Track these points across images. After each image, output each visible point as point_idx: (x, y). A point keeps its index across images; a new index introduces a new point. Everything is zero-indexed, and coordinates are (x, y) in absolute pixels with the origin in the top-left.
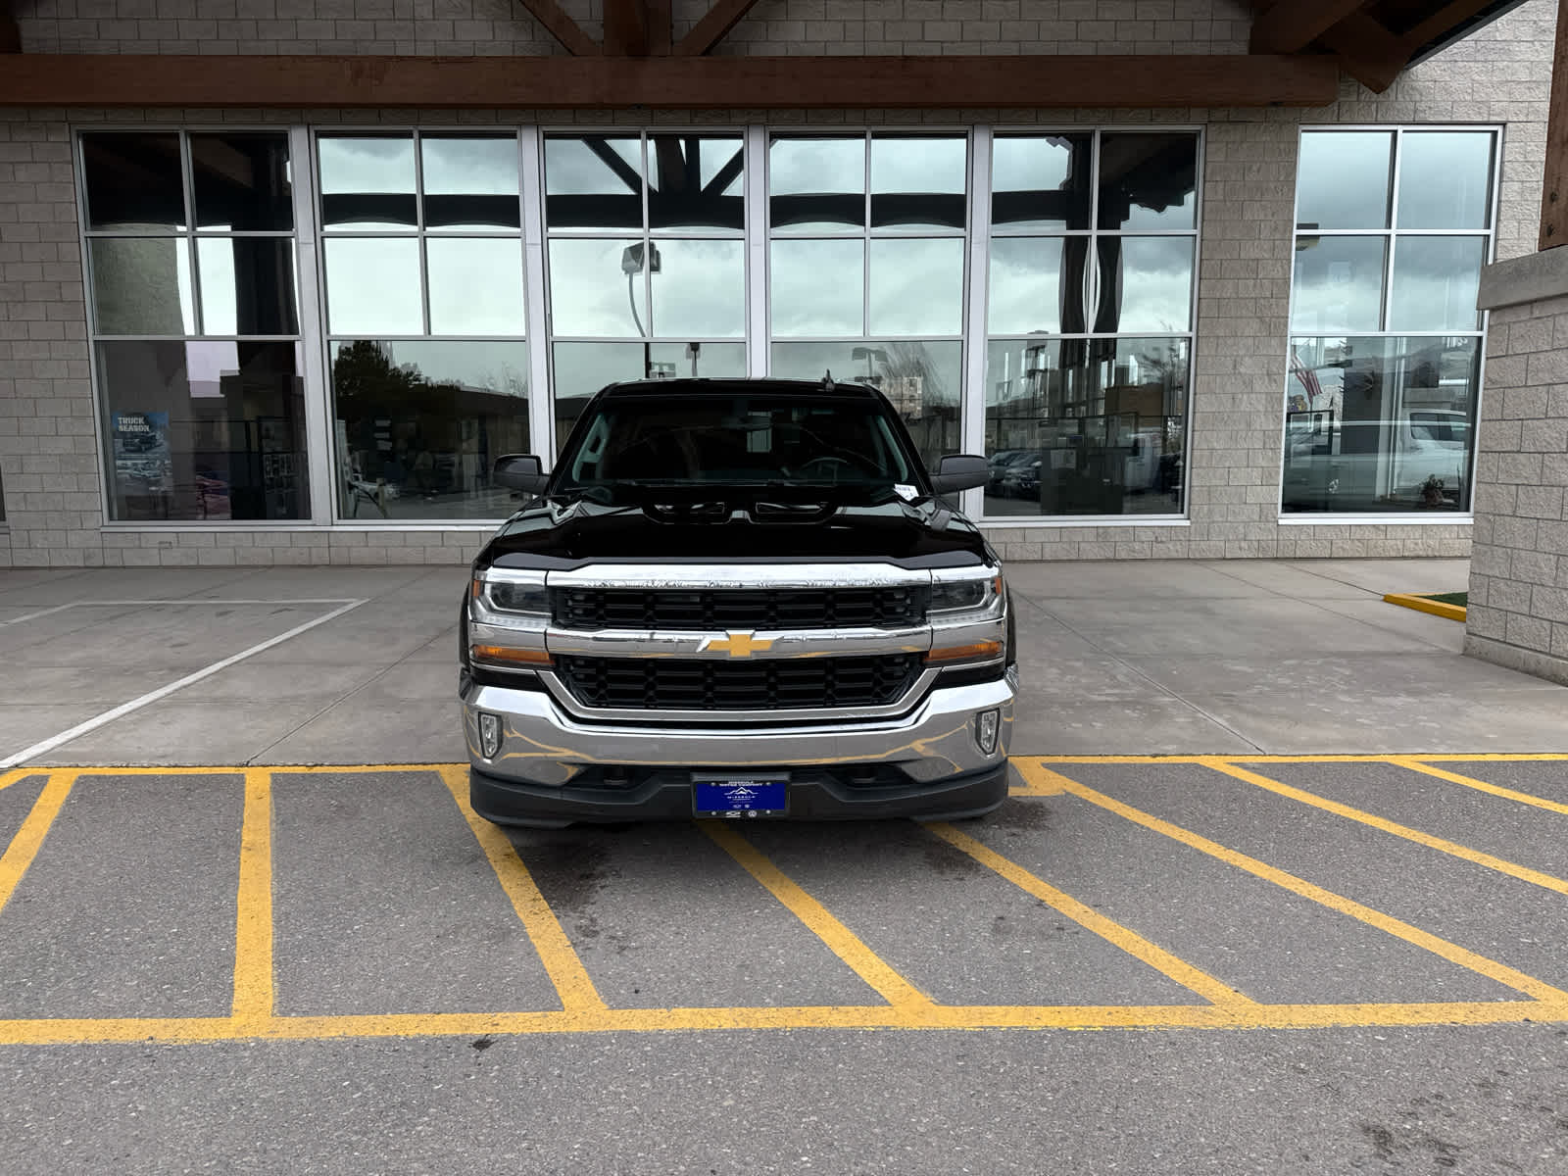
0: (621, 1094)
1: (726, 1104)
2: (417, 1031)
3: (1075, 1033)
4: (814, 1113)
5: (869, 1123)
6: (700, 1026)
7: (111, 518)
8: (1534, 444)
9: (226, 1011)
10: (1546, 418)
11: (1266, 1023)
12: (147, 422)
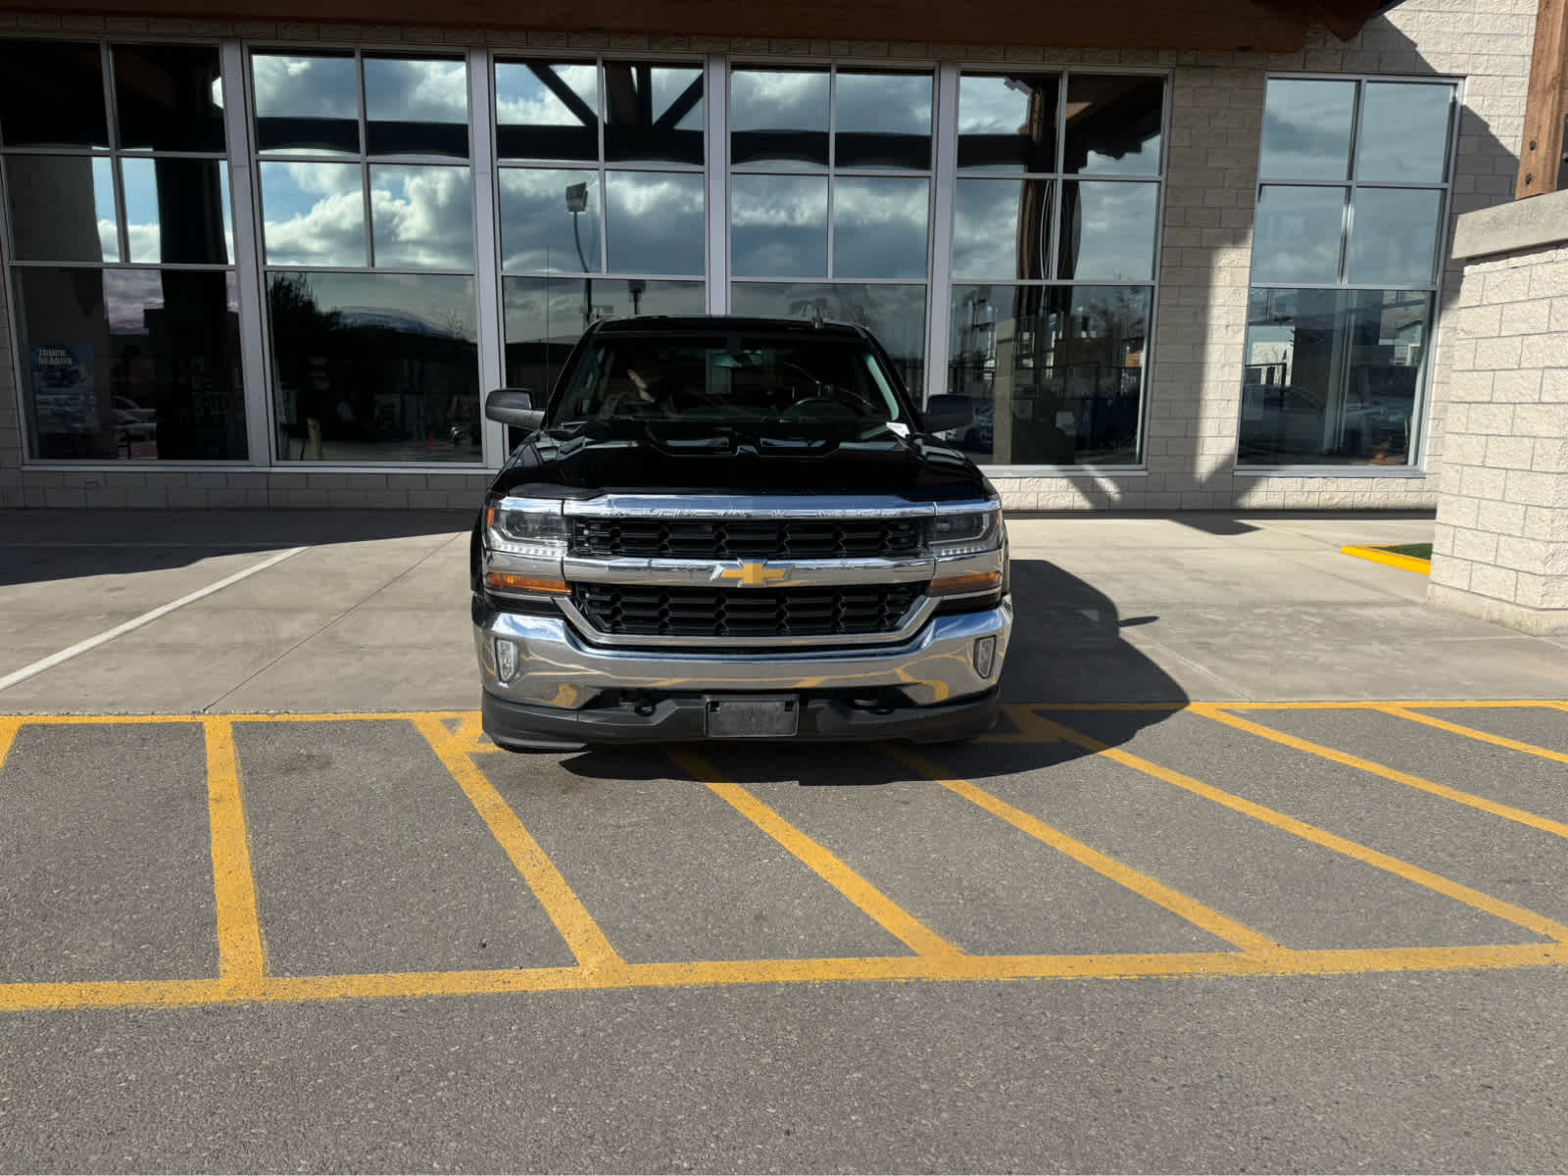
0: (651, 1053)
1: (763, 1061)
2: (423, 990)
3: (1111, 982)
4: (858, 1069)
5: (916, 1079)
6: (723, 979)
7: (32, 456)
8: (1506, 395)
9: (213, 973)
10: (1519, 369)
11: (1300, 970)
12: (69, 353)
